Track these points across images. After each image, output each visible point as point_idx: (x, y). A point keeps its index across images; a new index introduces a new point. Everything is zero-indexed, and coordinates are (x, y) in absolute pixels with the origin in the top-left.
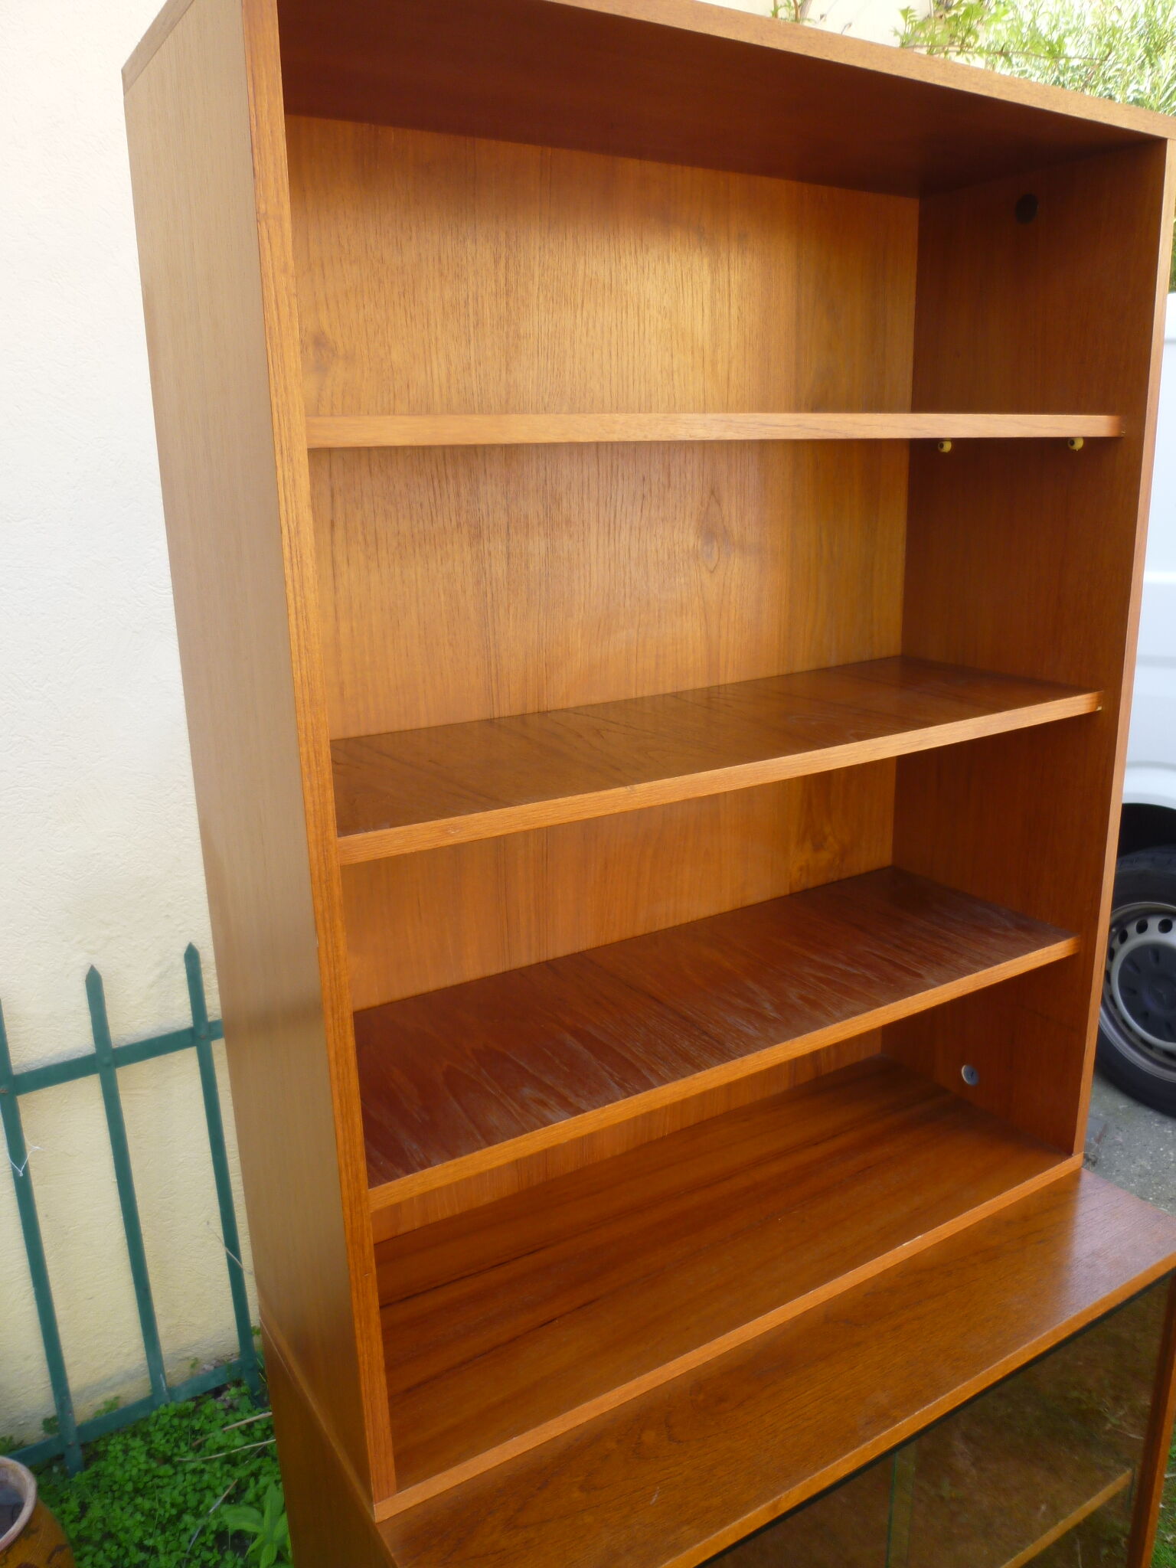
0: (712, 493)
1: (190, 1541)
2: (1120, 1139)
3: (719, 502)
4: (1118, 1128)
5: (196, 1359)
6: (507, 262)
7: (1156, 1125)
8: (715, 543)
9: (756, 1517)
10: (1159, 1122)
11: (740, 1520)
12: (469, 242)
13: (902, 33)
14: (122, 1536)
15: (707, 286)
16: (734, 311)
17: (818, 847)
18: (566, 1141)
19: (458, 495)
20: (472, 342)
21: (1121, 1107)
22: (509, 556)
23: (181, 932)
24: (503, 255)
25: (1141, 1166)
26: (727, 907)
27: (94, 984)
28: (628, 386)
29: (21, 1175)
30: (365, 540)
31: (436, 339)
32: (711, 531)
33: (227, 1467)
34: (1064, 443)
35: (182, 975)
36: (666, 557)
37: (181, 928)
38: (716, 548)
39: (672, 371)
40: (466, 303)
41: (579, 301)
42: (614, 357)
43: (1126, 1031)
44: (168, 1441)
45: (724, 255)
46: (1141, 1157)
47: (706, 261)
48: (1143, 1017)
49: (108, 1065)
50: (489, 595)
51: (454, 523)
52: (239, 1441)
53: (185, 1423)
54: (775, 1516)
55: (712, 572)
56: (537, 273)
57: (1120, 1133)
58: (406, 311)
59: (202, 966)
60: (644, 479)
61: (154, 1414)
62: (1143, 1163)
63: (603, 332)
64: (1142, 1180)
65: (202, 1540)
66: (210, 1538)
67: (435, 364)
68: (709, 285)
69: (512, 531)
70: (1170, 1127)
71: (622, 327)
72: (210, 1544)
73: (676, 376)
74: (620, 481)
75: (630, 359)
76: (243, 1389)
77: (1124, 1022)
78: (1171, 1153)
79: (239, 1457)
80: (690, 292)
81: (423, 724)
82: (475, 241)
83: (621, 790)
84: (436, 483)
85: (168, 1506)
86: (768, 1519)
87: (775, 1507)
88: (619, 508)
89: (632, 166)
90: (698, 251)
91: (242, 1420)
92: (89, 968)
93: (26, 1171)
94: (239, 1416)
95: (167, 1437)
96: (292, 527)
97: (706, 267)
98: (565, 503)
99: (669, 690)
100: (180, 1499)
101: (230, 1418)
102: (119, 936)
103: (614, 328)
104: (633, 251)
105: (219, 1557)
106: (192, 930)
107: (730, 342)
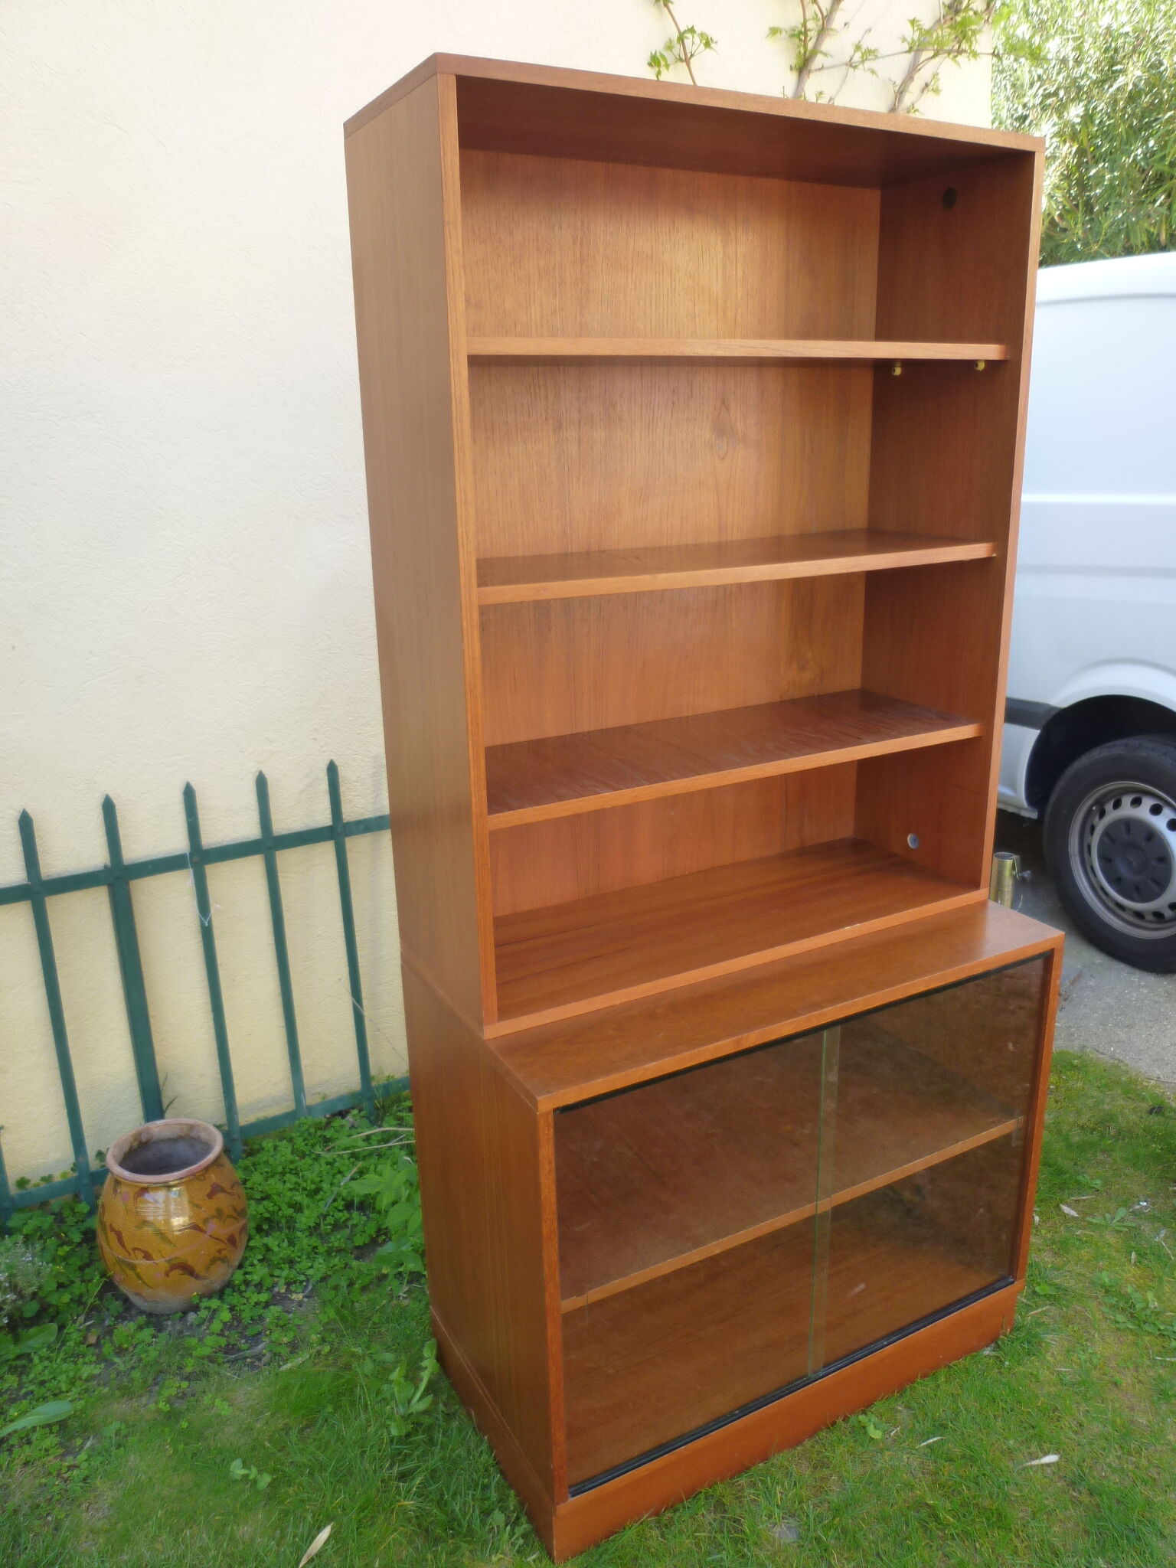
0: (723, 402)
1: (326, 1206)
2: (1091, 984)
3: (728, 409)
4: (1091, 976)
5: (325, 1095)
6: (581, 241)
7: (1125, 975)
8: (725, 439)
9: (725, 1046)
10: (1128, 973)
11: (716, 1044)
12: (556, 229)
13: (910, 40)
14: (275, 1197)
15: (721, 256)
16: (740, 273)
17: (802, 668)
18: (609, 807)
19: (547, 398)
20: (558, 296)
21: (1097, 962)
22: (580, 441)
23: (324, 752)
24: (579, 237)
25: (1106, 1003)
26: (733, 706)
27: (261, 783)
28: (663, 326)
29: (207, 925)
30: (486, 426)
31: (534, 293)
32: (721, 430)
33: (352, 1160)
34: (971, 364)
35: (324, 786)
36: (689, 447)
37: (324, 749)
38: (725, 442)
39: (695, 315)
40: (554, 268)
41: (630, 267)
42: (654, 307)
43: (1104, 897)
44: (306, 1145)
45: (733, 233)
46: (1107, 996)
47: (720, 238)
48: (1117, 881)
49: (270, 848)
50: (566, 468)
51: (544, 418)
52: (361, 1143)
53: (319, 1133)
54: (738, 1050)
55: (722, 459)
56: (601, 249)
57: (1093, 980)
58: (515, 275)
59: (340, 780)
60: (674, 391)
61: (297, 1122)
62: (1108, 1000)
63: (646, 288)
64: (1105, 1012)
65: (335, 1204)
66: (340, 1204)
67: (533, 309)
68: (722, 255)
69: (582, 424)
70: (1137, 976)
71: (659, 285)
72: (341, 1208)
73: (697, 319)
74: (657, 391)
75: (665, 307)
76: (363, 1113)
77: (1102, 889)
78: (1135, 995)
79: (361, 1155)
80: (708, 260)
81: (521, 554)
82: (560, 227)
83: (647, 577)
84: (532, 389)
85: (309, 1182)
86: (732, 1051)
87: (738, 1043)
88: (656, 411)
89: (667, 173)
90: (714, 231)
91: (362, 1133)
92: (257, 774)
93: (210, 923)
94: (360, 1130)
95: (307, 1142)
96: (458, 399)
97: (719, 243)
98: (618, 407)
99: (690, 542)
100: (318, 1179)
101: (353, 1131)
102: (279, 751)
103: (654, 284)
104: (668, 231)
105: (348, 1216)
106: (332, 752)
107: (736, 295)
